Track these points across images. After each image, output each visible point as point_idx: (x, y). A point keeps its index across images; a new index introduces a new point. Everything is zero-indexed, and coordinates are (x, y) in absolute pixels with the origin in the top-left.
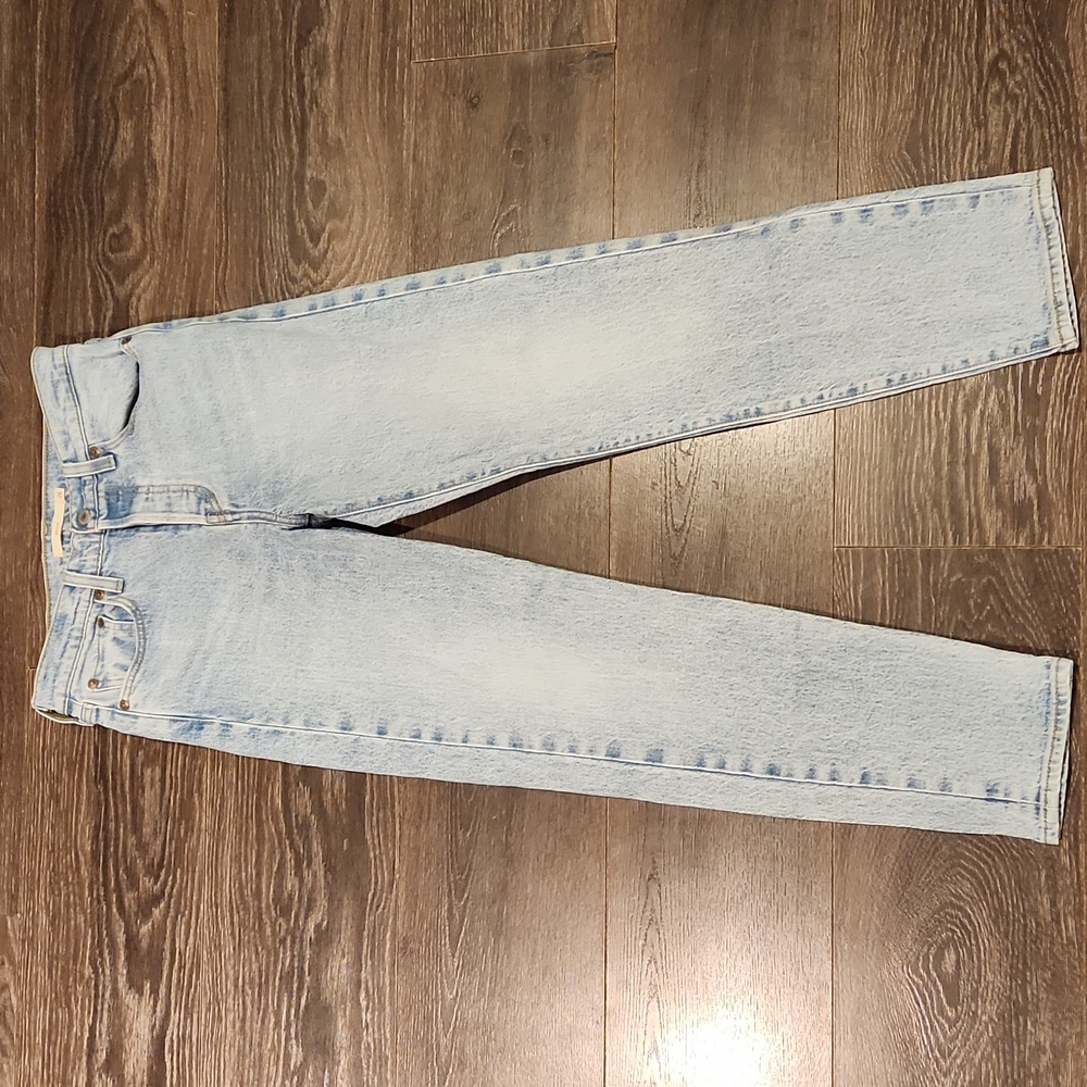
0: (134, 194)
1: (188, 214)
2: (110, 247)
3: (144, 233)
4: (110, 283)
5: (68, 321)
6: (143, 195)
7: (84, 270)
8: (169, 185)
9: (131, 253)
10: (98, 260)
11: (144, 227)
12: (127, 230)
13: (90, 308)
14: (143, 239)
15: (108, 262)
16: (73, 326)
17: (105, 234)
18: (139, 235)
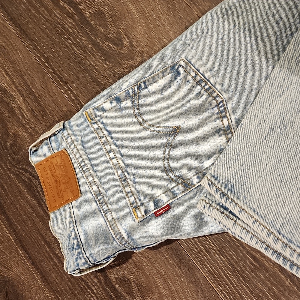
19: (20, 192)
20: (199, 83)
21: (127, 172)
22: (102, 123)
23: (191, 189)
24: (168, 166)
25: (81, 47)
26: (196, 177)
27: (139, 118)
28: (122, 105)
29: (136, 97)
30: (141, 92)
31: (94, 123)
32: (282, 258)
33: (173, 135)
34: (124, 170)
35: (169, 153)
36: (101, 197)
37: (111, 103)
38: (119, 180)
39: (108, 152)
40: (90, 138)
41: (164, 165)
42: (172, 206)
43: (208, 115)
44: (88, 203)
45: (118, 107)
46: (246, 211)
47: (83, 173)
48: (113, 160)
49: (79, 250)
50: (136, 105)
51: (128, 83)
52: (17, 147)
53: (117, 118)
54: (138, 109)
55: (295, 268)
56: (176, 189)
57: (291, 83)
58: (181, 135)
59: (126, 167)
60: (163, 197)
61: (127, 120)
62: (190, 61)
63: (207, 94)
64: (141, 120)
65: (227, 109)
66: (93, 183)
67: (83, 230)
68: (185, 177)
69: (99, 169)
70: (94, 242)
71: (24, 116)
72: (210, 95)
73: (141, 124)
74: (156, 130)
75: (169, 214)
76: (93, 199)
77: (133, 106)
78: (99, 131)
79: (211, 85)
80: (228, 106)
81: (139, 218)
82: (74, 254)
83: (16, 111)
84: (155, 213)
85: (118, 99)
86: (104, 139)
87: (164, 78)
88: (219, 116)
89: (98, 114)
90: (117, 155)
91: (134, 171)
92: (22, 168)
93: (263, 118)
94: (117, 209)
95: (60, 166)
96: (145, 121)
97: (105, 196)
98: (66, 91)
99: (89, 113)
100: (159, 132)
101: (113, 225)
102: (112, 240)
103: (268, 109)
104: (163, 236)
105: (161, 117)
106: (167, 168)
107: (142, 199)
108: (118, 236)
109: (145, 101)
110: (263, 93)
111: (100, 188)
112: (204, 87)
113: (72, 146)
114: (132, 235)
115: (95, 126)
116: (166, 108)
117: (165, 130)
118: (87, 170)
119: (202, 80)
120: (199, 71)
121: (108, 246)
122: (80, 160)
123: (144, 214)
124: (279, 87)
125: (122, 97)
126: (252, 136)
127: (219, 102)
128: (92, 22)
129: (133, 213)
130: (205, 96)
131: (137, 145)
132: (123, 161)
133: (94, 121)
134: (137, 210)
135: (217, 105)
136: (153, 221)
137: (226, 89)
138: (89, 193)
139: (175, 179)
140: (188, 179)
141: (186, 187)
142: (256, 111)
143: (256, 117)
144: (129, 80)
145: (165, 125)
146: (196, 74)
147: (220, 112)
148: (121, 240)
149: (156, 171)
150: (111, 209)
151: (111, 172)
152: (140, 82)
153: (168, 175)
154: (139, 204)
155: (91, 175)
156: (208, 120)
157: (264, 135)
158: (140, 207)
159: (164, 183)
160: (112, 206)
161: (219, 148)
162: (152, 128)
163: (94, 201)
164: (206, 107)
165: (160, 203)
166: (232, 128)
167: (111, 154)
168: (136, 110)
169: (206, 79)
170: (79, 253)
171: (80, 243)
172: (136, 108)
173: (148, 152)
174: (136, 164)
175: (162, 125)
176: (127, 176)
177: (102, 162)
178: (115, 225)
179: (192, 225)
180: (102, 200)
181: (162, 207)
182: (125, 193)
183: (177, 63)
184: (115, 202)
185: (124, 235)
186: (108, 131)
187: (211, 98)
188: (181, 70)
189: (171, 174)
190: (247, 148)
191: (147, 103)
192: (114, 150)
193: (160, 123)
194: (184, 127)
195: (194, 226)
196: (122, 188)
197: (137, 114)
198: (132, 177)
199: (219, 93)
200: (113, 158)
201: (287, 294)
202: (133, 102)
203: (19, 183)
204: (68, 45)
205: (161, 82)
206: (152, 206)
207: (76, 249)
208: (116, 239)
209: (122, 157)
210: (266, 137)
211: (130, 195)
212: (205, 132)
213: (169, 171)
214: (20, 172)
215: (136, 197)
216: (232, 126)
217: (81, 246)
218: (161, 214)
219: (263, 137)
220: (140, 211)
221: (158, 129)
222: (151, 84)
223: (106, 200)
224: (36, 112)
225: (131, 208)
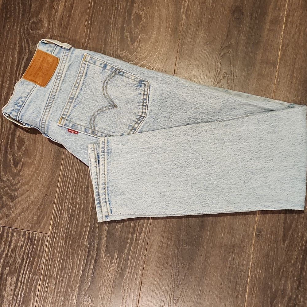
0: (47, 5)
1: (72, 19)
2: (31, 27)
3: (49, 24)
4: (28, 43)
5: (4, 58)
6: (51, 7)
7: (16, 36)
8: (65, 4)
9: (41, 32)
10: (24, 32)
11: (50, 21)
12: (41, 21)
13: (16, 53)
14: (48, 26)
15: (29, 34)
16: (6, 60)
17: (29, 21)
18: (46, 24)
19: (14, 48)
20: (144, 99)
21: (76, 100)
22: (88, 67)
23: (94, 136)
24: (95, 117)
25: (115, 21)
26: (101, 133)
27: (105, 83)
28: (104, 70)
29: (114, 74)
30: (118, 74)
31: (84, 63)
32: (98, 197)
33: (111, 107)
34: (75, 98)
35: (101, 112)
36: (53, 97)
37: (101, 64)
38: (68, 99)
39: (77, 83)
40: (75, 67)
41: (94, 114)
42: (79, 134)
43: (133, 115)
44: (45, 93)
45: (102, 69)
46: (105, 167)
47: (56, 79)
48: (75, 88)
49: (19, 108)
50: (110, 77)
51: (117, 64)
52: (35, 26)
53: (96, 73)
54: (109, 80)
55: (99, 205)
56: (88, 129)
57: (174, 139)
58: (114, 111)
59: (77, 97)
60: (79, 127)
61: (99, 79)
62: (151, 86)
63: (142, 107)
64: (105, 85)
65: (142, 121)
66: (56, 88)
67: (30, 102)
68: (97, 128)
69: (65, 85)
70: (30, 112)
71: (55, 17)
72: (143, 109)
73: (103, 87)
74: (107, 97)
75: (74, 135)
76: (49, 95)
77: (108, 76)
78: (82, 69)
79: (147, 105)
80: (144, 121)
81: (60, 124)
82: (14, 107)
83: (54, 10)
84: (69, 129)
85: (105, 66)
86: (81, 75)
87: (133, 81)
88: (137, 120)
89: (90, 61)
90: (79, 88)
91: (78, 103)
92: (27, 39)
93: (151, 140)
94: (55, 110)
95: (49, 63)
96: (106, 88)
97: (55, 99)
98: (88, 31)
99: (87, 56)
100: (107, 99)
101: (46, 114)
102: (39, 120)
103: (156, 139)
104: (62, 141)
105: (114, 94)
106: (94, 117)
107: (70, 118)
108: (43, 121)
109: (115, 80)
110: (161, 131)
111: (57, 93)
112: (144, 103)
113: (64, 62)
114: (50, 127)
115: (83, 65)
116: (121, 93)
117: (110, 102)
118: (59, 79)
119: (146, 99)
120: (149, 95)
121: (35, 120)
122: (61, 72)
123: (64, 124)
124: (169, 136)
125: (108, 67)
126: (139, 142)
127: (143, 115)
128: (132, 17)
129: (59, 119)
130: (140, 107)
131: (92, 93)
132: (79, 93)
133: (85, 62)
134: (63, 120)
135: (140, 116)
136: (64, 131)
137: (151, 113)
138: (50, 90)
139: (92, 125)
140: (97, 131)
141: (93, 133)
142: (151, 135)
143: (149, 137)
144: (119, 64)
145: (112, 99)
146: (147, 95)
147: (139, 120)
148: (43, 124)
149: (88, 113)
150: (52, 107)
151: (69, 92)
152: (122, 70)
153: (91, 120)
154: (66, 118)
155: (59, 83)
156: (131, 117)
157: (144, 147)
158: (65, 120)
159: (86, 121)
160: (54, 106)
161: (123, 132)
162: (106, 94)
163: (48, 96)
164: (136, 111)
165: (75, 128)
166: (136, 131)
167: (77, 85)
168: (108, 79)
169: (148, 101)
170: (17, 109)
171: (23, 106)
172: (108, 78)
173: (93, 102)
174: (82, 101)
175: (111, 98)
176: (74, 101)
177: (69, 83)
178: (47, 115)
179: (78, 150)
180: (53, 99)
181: (74, 130)
182: (65, 107)
183: (145, 81)
184: (57, 106)
185: (46, 124)
186: (86, 74)
187: (141, 110)
188: (143, 85)
189: (92, 121)
190: (132, 145)
191: (116, 82)
192: (80, 84)
193: (112, 96)
194: (119, 109)
195: (79, 151)
196: (66, 104)
197: (106, 81)
198: (75, 104)
199: (146, 112)
200: (76, 87)
201: (85, 213)
202: (110, 75)
203: (18, 43)
204: (111, 12)
205: (130, 81)
206: (71, 125)
207: (18, 106)
208: (41, 121)
209: (81, 91)
210: (143, 148)
211: (67, 110)
212: (124, 121)
213: (93, 119)
214: (24, 39)
215: (68, 114)
216: (137, 130)
217: (22, 107)
218: (71, 132)
219: (142, 148)
220: (64, 122)
221: (108, 97)
222: (125, 77)
223: (54, 101)
224: (63, 22)
225: (61, 116)
